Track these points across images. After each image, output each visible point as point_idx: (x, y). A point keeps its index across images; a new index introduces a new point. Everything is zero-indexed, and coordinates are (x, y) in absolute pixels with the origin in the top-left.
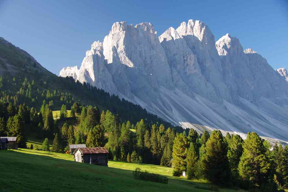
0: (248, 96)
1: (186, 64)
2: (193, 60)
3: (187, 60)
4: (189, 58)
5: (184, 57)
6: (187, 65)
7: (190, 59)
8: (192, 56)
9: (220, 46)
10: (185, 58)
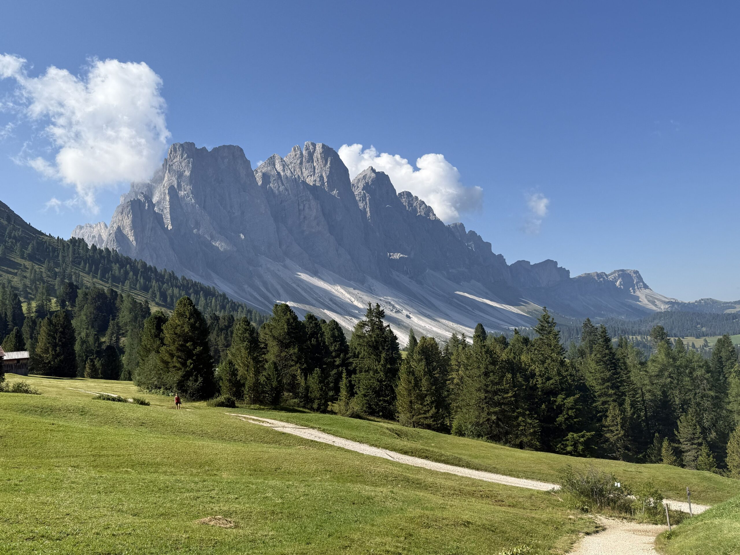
0: (405, 268)
1: (302, 217)
2: (315, 210)
3: (304, 209)
4: (307, 206)
5: (299, 205)
6: (305, 218)
7: (310, 208)
8: (313, 203)
9: (358, 187)
10: (301, 207)
